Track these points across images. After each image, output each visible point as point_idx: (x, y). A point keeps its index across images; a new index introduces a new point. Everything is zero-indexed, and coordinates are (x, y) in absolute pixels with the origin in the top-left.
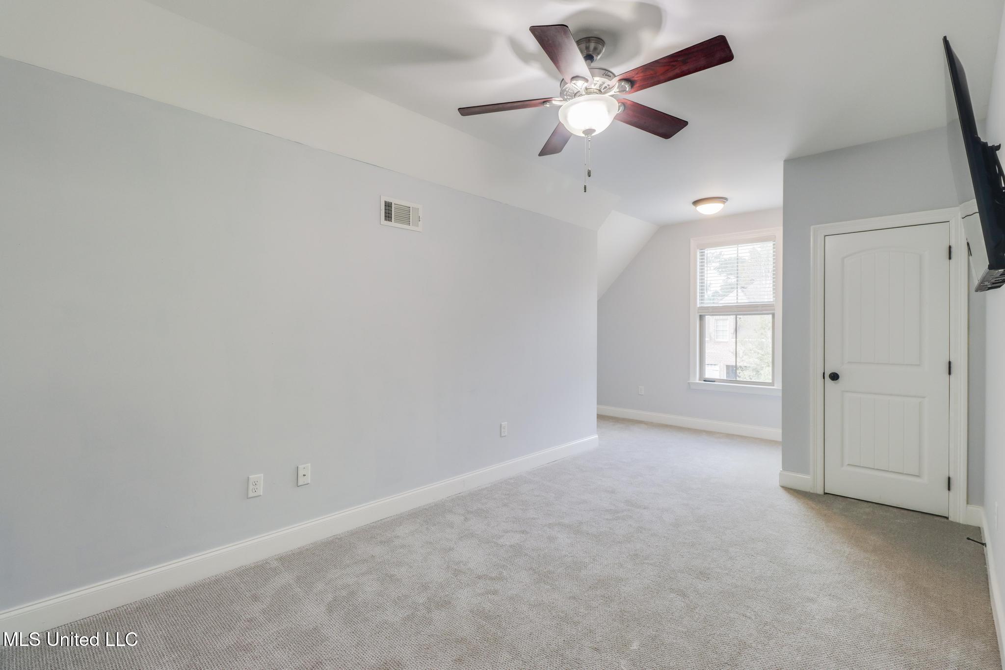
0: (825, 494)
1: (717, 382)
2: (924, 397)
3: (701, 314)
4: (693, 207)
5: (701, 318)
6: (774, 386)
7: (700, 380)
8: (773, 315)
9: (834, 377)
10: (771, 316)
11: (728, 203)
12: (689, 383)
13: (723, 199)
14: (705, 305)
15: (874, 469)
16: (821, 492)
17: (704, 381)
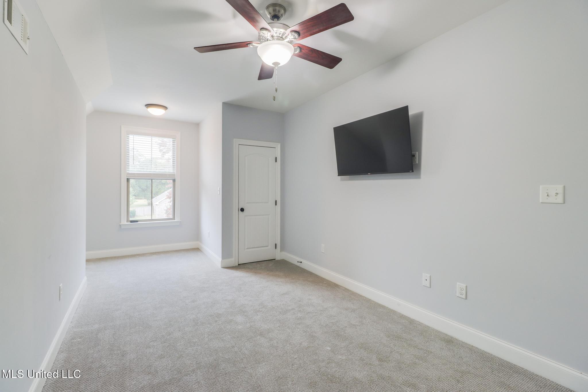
0: (239, 264)
1: (139, 222)
2: (269, 215)
3: (127, 178)
4: (145, 108)
5: (128, 180)
6: (175, 219)
7: (127, 222)
8: (174, 181)
9: (242, 210)
10: (172, 181)
11: (167, 110)
12: (120, 225)
13: (165, 108)
14: (130, 172)
15: (255, 248)
16: (237, 265)
17: (131, 222)
